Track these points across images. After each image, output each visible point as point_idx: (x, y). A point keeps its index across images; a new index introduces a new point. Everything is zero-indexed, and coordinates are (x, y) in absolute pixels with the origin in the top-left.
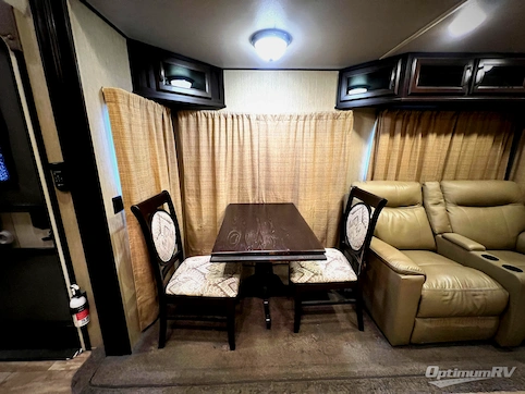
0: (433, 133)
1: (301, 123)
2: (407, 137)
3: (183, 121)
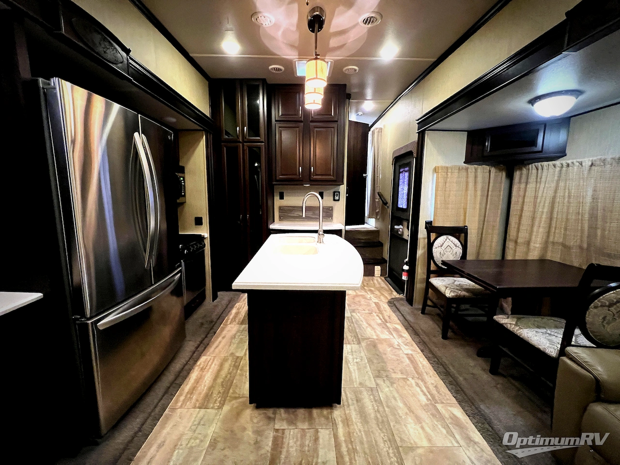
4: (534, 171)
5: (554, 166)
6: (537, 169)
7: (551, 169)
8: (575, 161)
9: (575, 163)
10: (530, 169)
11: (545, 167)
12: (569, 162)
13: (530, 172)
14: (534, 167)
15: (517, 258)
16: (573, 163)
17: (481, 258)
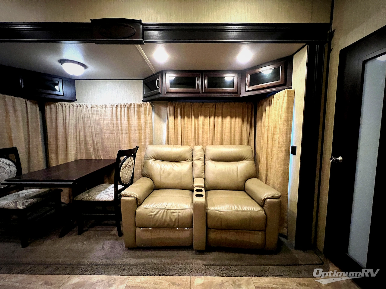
0: (201, 115)
1: (119, 110)
2: (186, 118)
3: (48, 108)
4: (60, 107)
5: (73, 105)
6: (62, 106)
7: (71, 107)
8: (83, 104)
9: (84, 105)
10: (57, 105)
11: (67, 105)
12: (81, 104)
13: (57, 107)
14: (59, 105)
15: (60, 163)
16: (82, 105)
17: (32, 171)
